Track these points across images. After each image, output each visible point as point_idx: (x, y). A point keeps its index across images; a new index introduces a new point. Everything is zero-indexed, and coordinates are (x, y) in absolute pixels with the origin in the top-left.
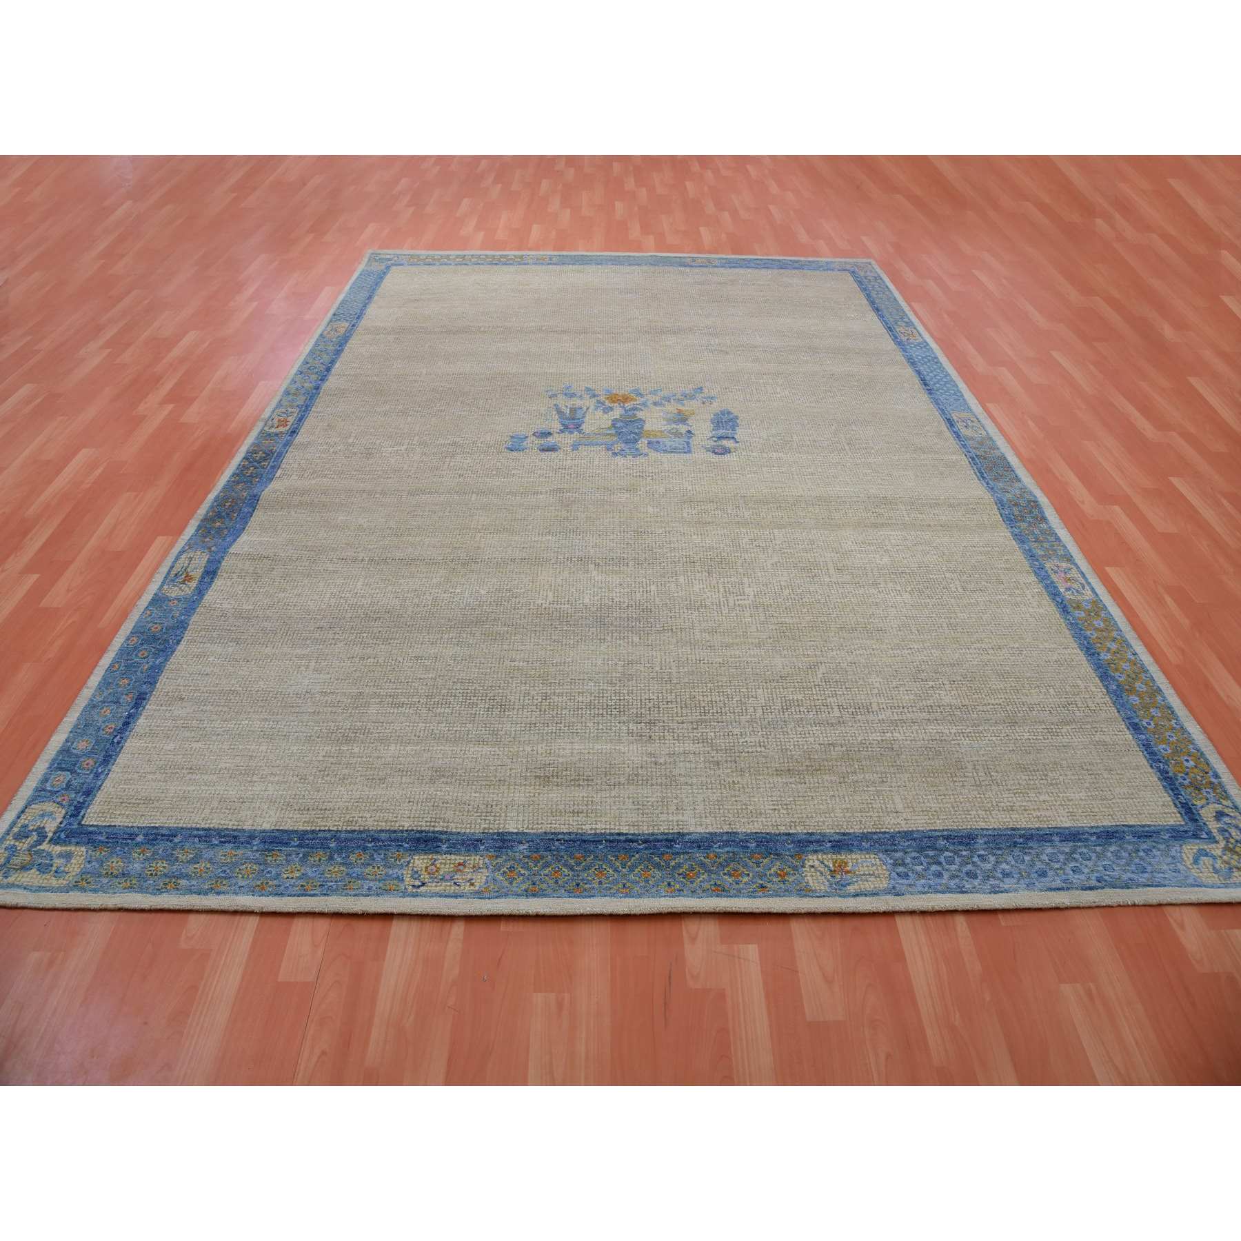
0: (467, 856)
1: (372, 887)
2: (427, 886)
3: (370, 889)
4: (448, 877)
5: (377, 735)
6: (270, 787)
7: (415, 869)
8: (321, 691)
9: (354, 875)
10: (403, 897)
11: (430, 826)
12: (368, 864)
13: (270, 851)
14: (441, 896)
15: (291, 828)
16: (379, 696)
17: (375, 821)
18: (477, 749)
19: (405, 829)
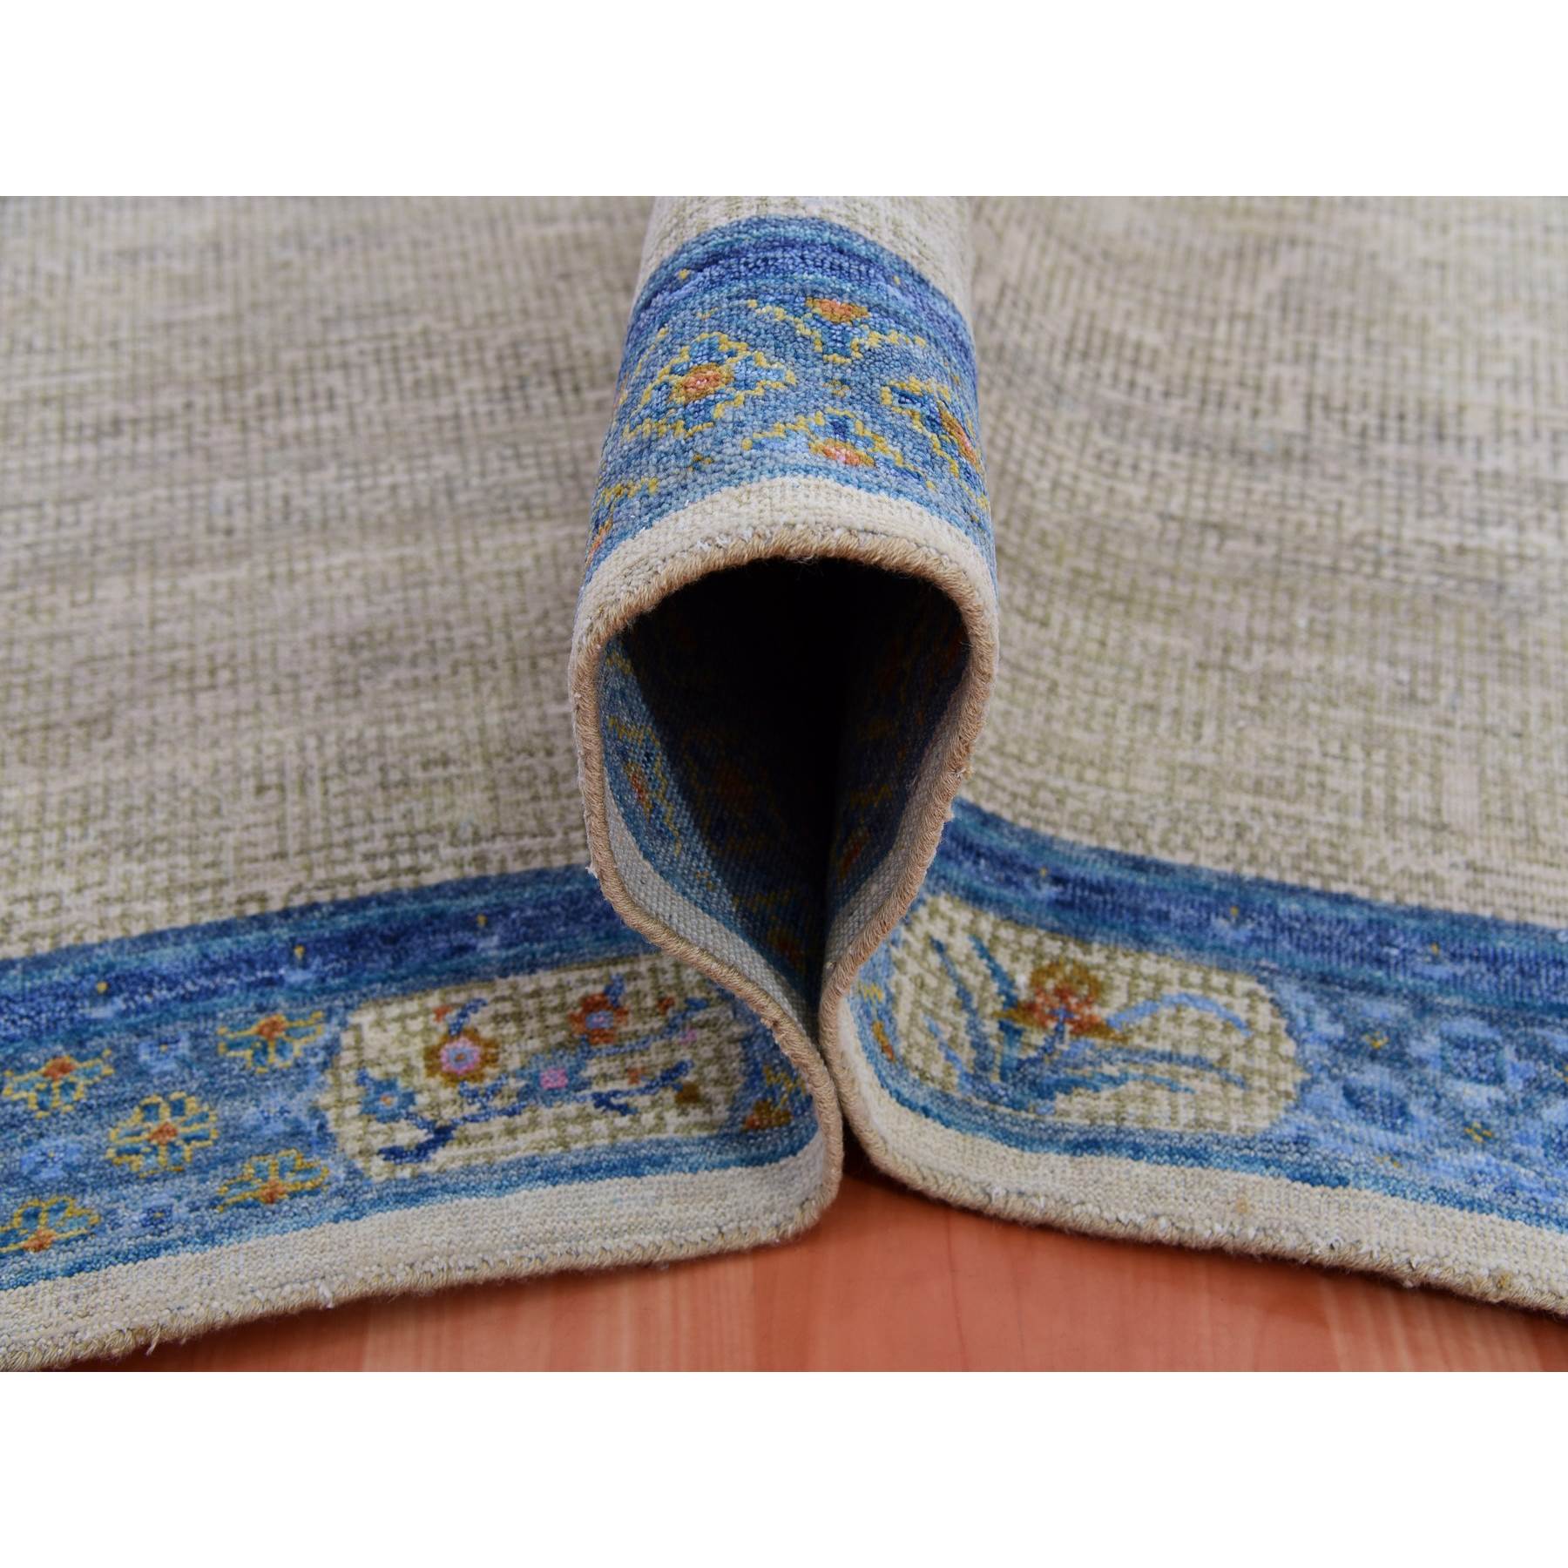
0: (615, 962)
1: (167, 1211)
2: (467, 1140)
3: (156, 1220)
4: (552, 1078)
7: (375, 1073)
9: (45, 1174)
10: (355, 1211)
11: (395, 872)
12: (117, 1104)
14: (552, 1176)
17: (106, 900)
18: (507, 539)
19: (275, 905)
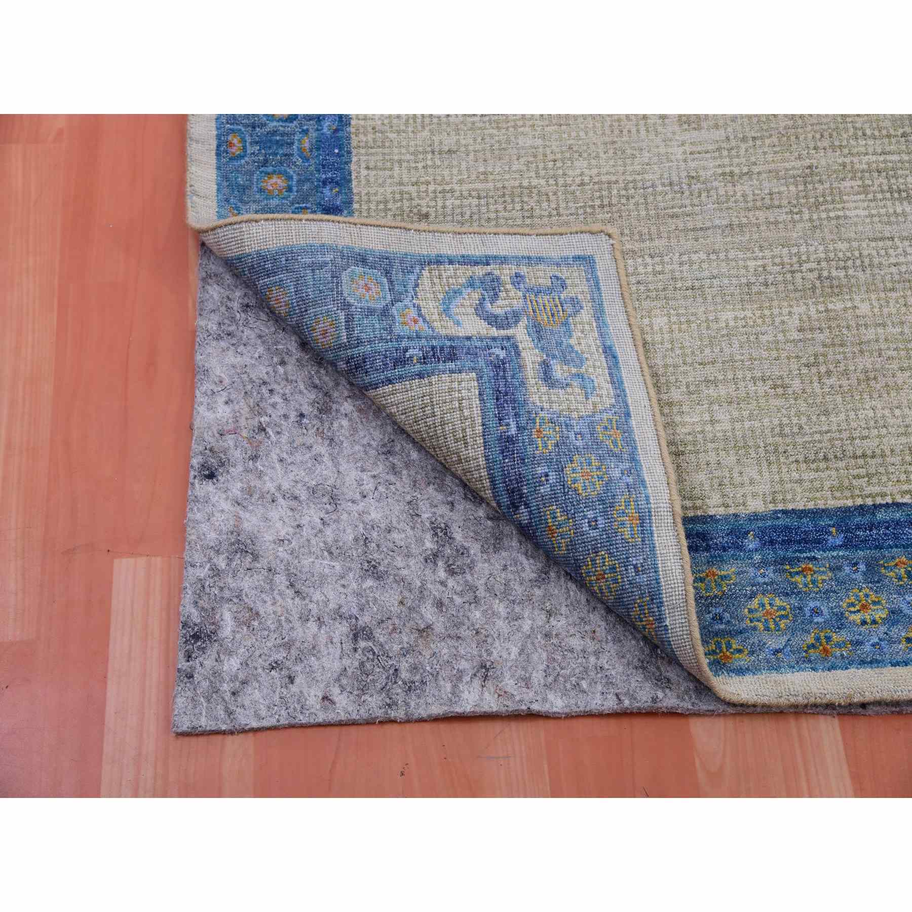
5: (894, 270)
6: (722, 415)
8: (720, 171)
13: (792, 561)
15: (811, 505)
16: (854, 171)
